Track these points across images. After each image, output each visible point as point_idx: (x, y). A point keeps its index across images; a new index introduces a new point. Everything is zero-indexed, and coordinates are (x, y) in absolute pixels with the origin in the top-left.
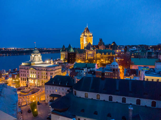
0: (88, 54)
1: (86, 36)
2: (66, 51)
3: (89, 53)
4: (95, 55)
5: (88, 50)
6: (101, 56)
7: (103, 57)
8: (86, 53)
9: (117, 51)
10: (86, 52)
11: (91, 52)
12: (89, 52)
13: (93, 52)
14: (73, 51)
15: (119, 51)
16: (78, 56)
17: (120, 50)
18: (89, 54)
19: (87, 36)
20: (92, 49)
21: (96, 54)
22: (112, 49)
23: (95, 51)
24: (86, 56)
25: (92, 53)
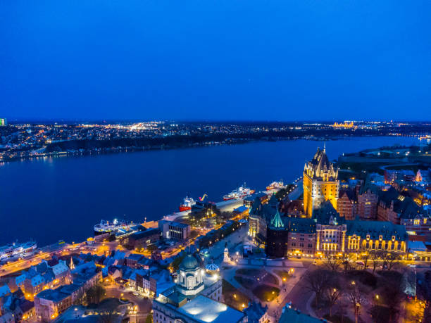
0: (322, 236)
1: (320, 179)
2: (262, 217)
3: (327, 232)
4: (344, 239)
5: (324, 226)
6: (361, 241)
7: (368, 245)
8: (318, 234)
9: (417, 222)
10: (318, 231)
11: (333, 230)
12: (325, 230)
13: (336, 230)
14: (283, 226)
15: (422, 220)
16: (293, 237)
17: (425, 220)
18: (327, 236)
19: (322, 180)
20: (336, 224)
21: (346, 237)
22: (399, 215)
23: (344, 229)
24: (316, 241)
25: (335, 232)
